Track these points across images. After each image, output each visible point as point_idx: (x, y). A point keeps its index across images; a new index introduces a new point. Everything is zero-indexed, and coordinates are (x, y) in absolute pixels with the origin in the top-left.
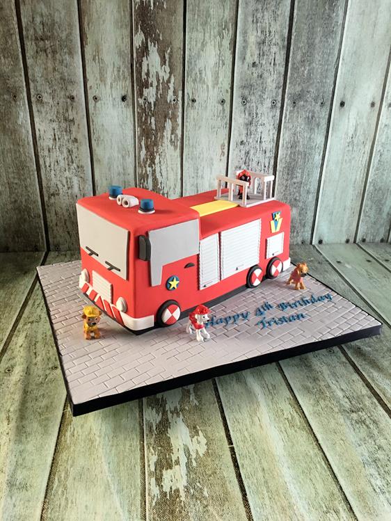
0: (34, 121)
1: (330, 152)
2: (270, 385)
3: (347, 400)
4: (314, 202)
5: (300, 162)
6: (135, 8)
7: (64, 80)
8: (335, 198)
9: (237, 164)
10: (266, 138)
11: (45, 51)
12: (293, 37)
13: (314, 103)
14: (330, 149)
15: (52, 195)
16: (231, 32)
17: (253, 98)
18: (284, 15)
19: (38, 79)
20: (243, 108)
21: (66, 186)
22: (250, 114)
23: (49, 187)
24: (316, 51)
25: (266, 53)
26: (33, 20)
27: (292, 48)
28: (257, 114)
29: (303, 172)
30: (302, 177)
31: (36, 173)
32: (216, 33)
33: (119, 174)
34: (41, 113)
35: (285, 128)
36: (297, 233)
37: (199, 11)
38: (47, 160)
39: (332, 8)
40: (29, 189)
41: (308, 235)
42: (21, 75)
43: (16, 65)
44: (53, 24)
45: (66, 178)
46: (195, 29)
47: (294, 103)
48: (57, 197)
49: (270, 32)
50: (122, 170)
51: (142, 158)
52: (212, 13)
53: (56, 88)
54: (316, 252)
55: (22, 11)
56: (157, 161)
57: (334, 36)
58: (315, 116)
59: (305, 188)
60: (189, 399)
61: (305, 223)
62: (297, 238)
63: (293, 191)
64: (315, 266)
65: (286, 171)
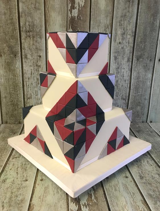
0: (23, 66)
1: (154, 81)
4: (148, 104)
5: (141, 85)
6: (69, 19)
7: (37, 49)
8: (157, 102)
10: (125, 75)
11: (30, 37)
12: (137, 32)
13: (147, 60)
14: (155, 79)
15: (28, 98)
16: (110, 29)
17: (119, 57)
18: (133, 22)
19: (26, 48)
20: (115, 61)
21: (35, 95)
22: (118, 64)
23: (27, 95)
24: (147, 38)
25: (125, 38)
26: (25, 24)
27: (136, 36)
28: (121, 64)
29: (142, 90)
30: (142, 92)
31: (22, 88)
32: (103, 30)
34: (26, 63)
35: (134, 70)
36: (140, 117)
37: (96, 21)
38: (27, 83)
39: (154, 19)
40: (19, 95)
41: (145, 119)
42: (18, 47)
43: (17, 42)
44: (34, 25)
45: (35, 91)
46: (94, 28)
47: (138, 59)
48: (30, 99)
49: (127, 29)
52: (102, 22)
53: (33, 52)
54: (150, 127)
55: (21, 20)
57: (155, 31)
58: (148, 65)
59: (144, 97)
60: (92, 199)
61: (144, 113)
62: (140, 120)
63: (138, 99)
64: (149, 133)
65: (135, 89)
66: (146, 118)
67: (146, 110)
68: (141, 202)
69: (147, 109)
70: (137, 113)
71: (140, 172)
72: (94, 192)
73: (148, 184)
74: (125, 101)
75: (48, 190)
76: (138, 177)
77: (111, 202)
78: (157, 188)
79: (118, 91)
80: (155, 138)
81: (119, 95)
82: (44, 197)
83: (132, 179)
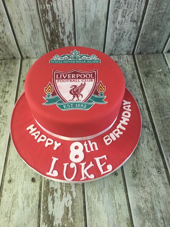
2: (117, 204)
3: (162, 221)
29: (168, 5)
33: (26, 10)
36: (155, 46)
41: (161, 48)
50: (27, 7)
54: (164, 62)
60: (68, 216)
61: (161, 41)
62: (153, 49)
63: (158, 19)
64: (161, 79)
65: (155, 4)
66: (163, 46)
68: (126, 223)
71: (135, 163)
72: (72, 203)
73: (140, 188)
74: (137, 23)
75: (17, 200)
76: (131, 173)
77: (90, 222)
78: (151, 195)
79: (126, 8)
80: (167, 90)
81: (128, 16)
82: (12, 214)
83: (122, 177)
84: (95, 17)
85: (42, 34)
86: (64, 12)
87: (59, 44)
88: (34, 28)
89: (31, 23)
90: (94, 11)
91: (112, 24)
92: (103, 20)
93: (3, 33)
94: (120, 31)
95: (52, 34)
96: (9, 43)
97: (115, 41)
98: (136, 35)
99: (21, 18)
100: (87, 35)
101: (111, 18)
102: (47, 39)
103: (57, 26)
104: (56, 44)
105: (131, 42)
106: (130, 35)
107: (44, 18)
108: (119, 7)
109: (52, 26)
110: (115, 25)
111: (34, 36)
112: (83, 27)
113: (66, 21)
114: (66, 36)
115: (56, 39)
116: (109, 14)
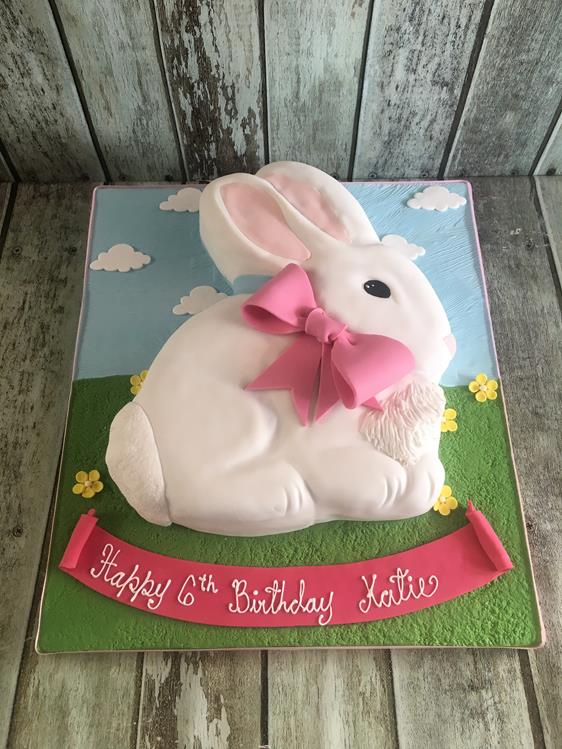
9: (392, 22)
21: (16, 71)
29: (546, 41)
30: (542, 50)
33: (122, 47)
36: (507, 156)
41: (527, 161)
45: (13, 55)
50: (126, 39)
51: (168, 15)
54: (533, 207)
56: (203, 18)
59: (545, 73)
61: (526, 140)
62: (503, 164)
63: (515, 79)
64: (516, 258)
65: (507, 37)
66: (534, 157)
67: (542, 125)
69: (548, 124)
70: (499, 138)
74: (451, 90)
79: (419, 47)
81: (424, 67)
84: (326, 69)
85: (168, 117)
86: (233, 57)
87: (217, 141)
88: (145, 99)
89: (137, 86)
90: (324, 55)
91: (377, 90)
92: (350, 78)
93: (54, 108)
94: (399, 111)
95: (196, 114)
96: (73, 136)
97: (386, 139)
98: (450, 122)
99: (109, 72)
100: (302, 119)
101: (372, 73)
102: (182, 130)
103: (214, 92)
104: (209, 143)
105: (433, 144)
106: (433, 121)
107: (175, 72)
108: (397, 44)
109: (199, 92)
110: (387, 93)
111: (145, 122)
112: (290, 97)
113: (240, 80)
114: (240, 122)
115: (210, 129)
116: (368, 63)
